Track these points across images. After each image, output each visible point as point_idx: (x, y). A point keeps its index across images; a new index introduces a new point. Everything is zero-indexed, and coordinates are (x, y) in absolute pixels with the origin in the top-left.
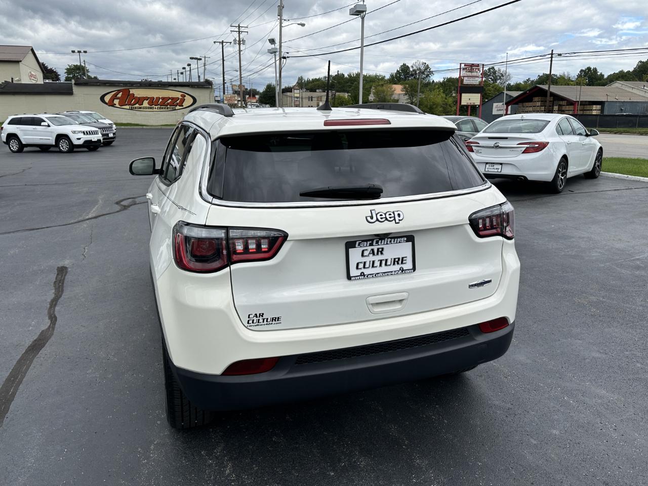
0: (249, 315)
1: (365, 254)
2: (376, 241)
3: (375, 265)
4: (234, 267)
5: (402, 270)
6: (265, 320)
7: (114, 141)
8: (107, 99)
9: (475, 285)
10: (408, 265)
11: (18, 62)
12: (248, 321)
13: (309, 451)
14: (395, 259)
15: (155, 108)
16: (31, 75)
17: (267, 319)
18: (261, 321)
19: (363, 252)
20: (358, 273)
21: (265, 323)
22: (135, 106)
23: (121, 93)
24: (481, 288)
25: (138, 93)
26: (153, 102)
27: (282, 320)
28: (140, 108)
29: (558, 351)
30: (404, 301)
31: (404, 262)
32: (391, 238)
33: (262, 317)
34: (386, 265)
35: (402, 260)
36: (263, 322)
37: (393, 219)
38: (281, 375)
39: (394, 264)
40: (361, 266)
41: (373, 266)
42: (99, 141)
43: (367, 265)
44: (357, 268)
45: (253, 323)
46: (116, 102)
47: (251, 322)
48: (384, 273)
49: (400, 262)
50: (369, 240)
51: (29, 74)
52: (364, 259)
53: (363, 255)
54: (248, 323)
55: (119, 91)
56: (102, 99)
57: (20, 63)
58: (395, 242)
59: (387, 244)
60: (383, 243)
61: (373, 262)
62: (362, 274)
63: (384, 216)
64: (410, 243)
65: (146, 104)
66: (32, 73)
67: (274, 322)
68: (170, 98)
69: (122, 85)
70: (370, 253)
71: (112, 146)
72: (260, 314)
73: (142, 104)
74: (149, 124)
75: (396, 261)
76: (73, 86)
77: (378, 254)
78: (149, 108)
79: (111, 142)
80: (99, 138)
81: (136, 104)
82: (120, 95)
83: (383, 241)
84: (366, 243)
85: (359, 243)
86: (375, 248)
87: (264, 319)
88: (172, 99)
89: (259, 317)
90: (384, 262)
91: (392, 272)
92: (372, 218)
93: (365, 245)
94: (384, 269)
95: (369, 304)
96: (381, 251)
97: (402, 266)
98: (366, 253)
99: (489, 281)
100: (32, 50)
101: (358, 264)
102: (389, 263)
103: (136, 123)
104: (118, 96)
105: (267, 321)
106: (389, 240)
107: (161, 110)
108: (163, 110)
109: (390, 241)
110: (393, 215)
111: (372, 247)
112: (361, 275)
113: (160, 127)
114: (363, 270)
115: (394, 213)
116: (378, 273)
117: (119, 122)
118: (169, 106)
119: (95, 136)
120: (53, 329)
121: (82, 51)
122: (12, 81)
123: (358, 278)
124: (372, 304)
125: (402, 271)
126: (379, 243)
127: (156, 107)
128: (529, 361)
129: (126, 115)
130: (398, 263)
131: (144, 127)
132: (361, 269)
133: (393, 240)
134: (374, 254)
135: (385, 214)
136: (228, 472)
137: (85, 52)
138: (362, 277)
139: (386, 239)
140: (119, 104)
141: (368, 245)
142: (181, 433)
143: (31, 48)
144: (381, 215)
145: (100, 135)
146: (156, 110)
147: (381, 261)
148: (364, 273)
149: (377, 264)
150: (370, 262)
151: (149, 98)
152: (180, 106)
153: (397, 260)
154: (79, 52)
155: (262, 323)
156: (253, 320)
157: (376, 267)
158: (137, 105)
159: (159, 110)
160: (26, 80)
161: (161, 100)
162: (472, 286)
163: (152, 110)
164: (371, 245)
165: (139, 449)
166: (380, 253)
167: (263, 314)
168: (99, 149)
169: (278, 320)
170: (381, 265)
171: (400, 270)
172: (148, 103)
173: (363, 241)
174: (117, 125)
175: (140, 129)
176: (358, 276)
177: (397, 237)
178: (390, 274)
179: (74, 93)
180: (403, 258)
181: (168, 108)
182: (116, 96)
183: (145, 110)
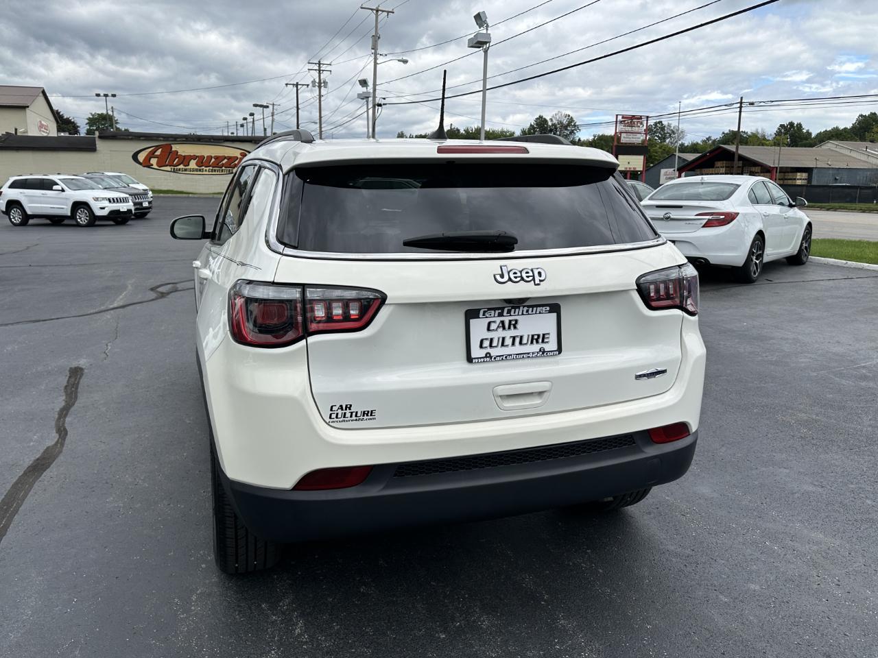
0: (332, 407)
1: (492, 328)
2: (508, 310)
3: (506, 343)
4: (311, 339)
5: (543, 351)
6: (354, 414)
7: (149, 212)
8: (141, 157)
9: (644, 375)
10: (552, 345)
11: (24, 108)
12: (331, 415)
13: (410, 606)
14: (533, 336)
15: (206, 170)
16: (41, 126)
17: (357, 413)
18: (348, 415)
19: (489, 324)
20: (482, 353)
21: (354, 418)
22: (178, 167)
23: (160, 150)
24: (652, 380)
25: (183, 149)
26: (202, 162)
27: (376, 414)
28: (186, 170)
29: (756, 483)
30: (545, 394)
31: (546, 340)
32: (529, 307)
33: (350, 409)
34: (521, 343)
35: (543, 338)
36: (351, 416)
37: (531, 278)
38: (374, 491)
39: (532, 343)
40: (486, 343)
41: (503, 345)
42: (130, 211)
43: (495, 344)
44: (481, 346)
45: (337, 417)
47: (334, 416)
48: (518, 354)
49: (540, 340)
50: (498, 309)
51: (37, 124)
52: (490, 335)
53: (489, 329)
54: (330, 418)
55: (157, 147)
56: (135, 157)
57: (27, 109)
58: (534, 312)
59: (523, 314)
60: (517, 313)
61: (503, 339)
62: (488, 355)
63: (519, 274)
64: (555, 314)
65: (193, 164)
66: (43, 122)
67: (365, 417)
68: (225, 158)
69: (162, 139)
70: (498, 327)
71: (147, 219)
72: (347, 405)
73: (188, 165)
74: (197, 192)
75: (535, 339)
76: (97, 139)
77: (509, 328)
78: (197, 170)
79: (146, 214)
80: (129, 208)
81: (180, 165)
82: (158, 153)
83: (517, 310)
84: (493, 312)
85: (484, 312)
86: (506, 320)
87: (352, 413)
88: (229, 158)
89: (346, 409)
90: (517, 340)
91: (528, 353)
92: (502, 276)
93: (492, 315)
94: (518, 349)
95: (497, 396)
96: (514, 325)
97: (543, 345)
98: (493, 326)
99: (664, 372)
100: (44, 92)
101: (482, 341)
102: (525, 341)
103: (179, 189)
104: (156, 153)
105: (356, 416)
106: (526, 309)
107: (213, 173)
108: (216, 173)
109: (527, 311)
110: (531, 274)
111: (502, 319)
112: (486, 357)
113: (211, 196)
114: (489, 350)
115: (532, 270)
116: (509, 355)
117: (157, 188)
118: (223, 168)
119: (124, 204)
120: (62, 445)
122: (16, 133)
123: (482, 360)
124: (500, 396)
125: (543, 353)
126: (512, 313)
127: (207, 169)
128: (715, 495)
129: (166, 179)
130: (537, 342)
131: (190, 195)
132: (486, 347)
133: (531, 309)
134: (504, 328)
135: (521, 272)
136: (298, 631)
137: (114, 96)
138: (488, 359)
139: (521, 308)
140: (158, 164)
141: (496, 315)
142: (233, 580)
143: (42, 89)
144: (515, 273)
145: (131, 204)
146: (207, 173)
147: (514, 338)
148: (490, 354)
149: (508, 341)
150: (499, 338)
151: (197, 157)
153: (536, 337)
154: (106, 96)
155: (349, 419)
156: (337, 414)
157: (507, 346)
158: (182, 166)
159: (211, 173)
160: (33, 132)
161: (213, 160)
162: (640, 376)
163: (201, 173)
164: (501, 315)
165: (176, 600)
166: (512, 327)
167: (351, 405)
168: (129, 222)
169: (371, 415)
170: (513, 344)
171: (540, 350)
172: (197, 164)
173: (490, 309)
174: (153, 191)
175: (185, 197)
176: (483, 358)
177: (537, 306)
178: (526, 356)
179: (98, 149)
180: (544, 335)
181: (222, 171)
182: (154, 154)
183: (192, 173)
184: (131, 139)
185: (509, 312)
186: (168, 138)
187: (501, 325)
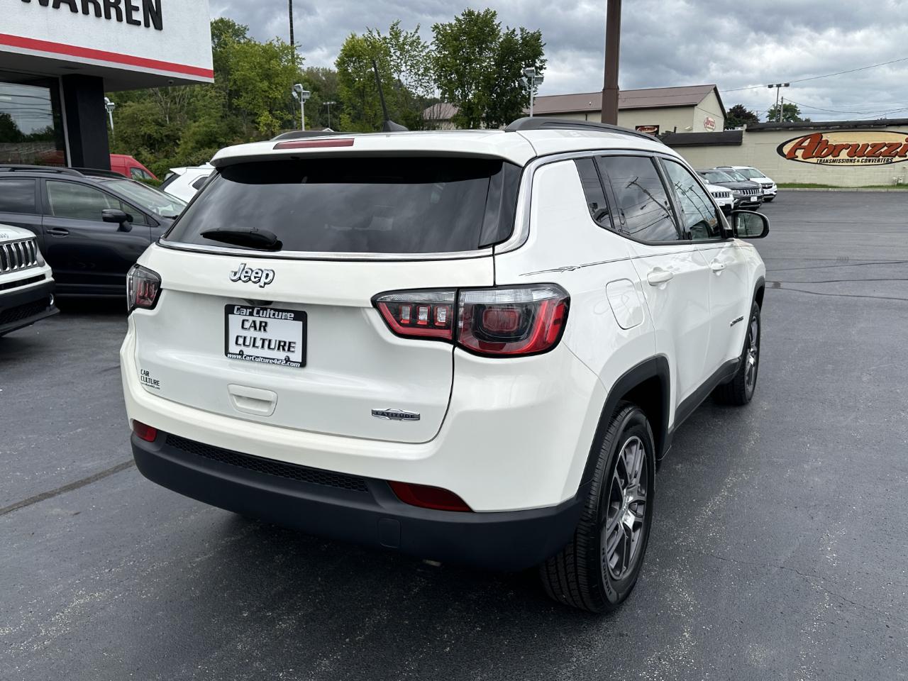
2: (258, 310)
3: (257, 345)
4: (135, 311)
5: (287, 360)
7: (758, 207)
8: (786, 150)
9: (385, 414)
10: (297, 356)
11: (692, 106)
14: (280, 342)
15: (858, 161)
16: (708, 122)
17: (150, 380)
19: (243, 321)
20: (237, 349)
21: (150, 383)
22: (826, 159)
23: (808, 141)
25: (833, 138)
26: (855, 151)
27: (161, 385)
28: (834, 161)
30: (272, 404)
31: (292, 349)
32: (275, 310)
33: (148, 375)
34: (269, 347)
35: (289, 346)
39: (279, 349)
40: (241, 341)
41: (254, 346)
42: (728, 206)
43: (247, 342)
44: (237, 343)
46: (799, 153)
48: (266, 358)
49: (286, 348)
50: (249, 308)
52: (244, 333)
53: (243, 327)
54: (141, 379)
55: (806, 138)
56: (780, 150)
57: (696, 107)
58: (280, 317)
59: (270, 317)
60: (264, 316)
61: (255, 339)
62: (241, 353)
64: (300, 323)
65: (844, 154)
66: (710, 119)
67: (155, 385)
68: (885, 145)
69: (812, 128)
70: (251, 326)
73: (838, 156)
74: (844, 185)
75: (282, 346)
76: (744, 132)
77: (260, 329)
78: (847, 161)
80: (728, 203)
81: (829, 155)
82: (806, 144)
83: (265, 312)
84: (245, 310)
85: (238, 309)
86: (258, 320)
88: (890, 145)
90: (267, 343)
91: (274, 359)
93: (244, 314)
94: (266, 353)
96: (264, 326)
97: (289, 354)
98: (247, 325)
99: (417, 417)
100: (715, 90)
101: (237, 337)
102: (272, 346)
103: (823, 183)
104: (803, 145)
106: (272, 312)
107: (867, 164)
108: (871, 163)
109: (274, 315)
111: (254, 318)
112: (239, 354)
114: (243, 348)
116: (258, 357)
118: (881, 157)
119: (724, 199)
121: (783, 85)
122: (675, 131)
124: (234, 395)
125: (286, 363)
126: (261, 315)
127: (860, 159)
129: (807, 172)
130: (284, 349)
131: (831, 189)
132: (240, 345)
133: (277, 313)
134: (255, 329)
137: (787, 85)
138: (240, 357)
139: (269, 310)
140: (803, 156)
141: (248, 314)
143: (714, 87)
145: (731, 198)
146: (860, 164)
147: (264, 341)
148: (243, 352)
149: (259, 343)
150: (251, 338)
151: (850, 145)
152: (900, 156)
154: (779, 86)
157: (257, 347)
158: (830, 157)
159: (864, 164)
161: (870, 148)
162: (377, 413)
163: (852, 164)
164: (251, 314)
166: (262, 329)
167: (148, 372)
170: (263, 347)
171: (285, 359)
172: (848, 155)
173: (242, 307)
174: (779, 185)
175: (823, 192)
176: (236, 354)
177: (283, 311)
178: (270, 361)
179: (743, 142)
180: (290, 343)
181: (879, 161)
182: (800, 145)
183: (841, 164)
184: (779, 130)
185: (258, 313)
186: (819, 126)
187: (253, 325)
